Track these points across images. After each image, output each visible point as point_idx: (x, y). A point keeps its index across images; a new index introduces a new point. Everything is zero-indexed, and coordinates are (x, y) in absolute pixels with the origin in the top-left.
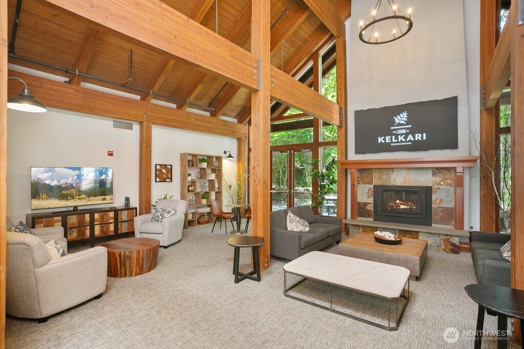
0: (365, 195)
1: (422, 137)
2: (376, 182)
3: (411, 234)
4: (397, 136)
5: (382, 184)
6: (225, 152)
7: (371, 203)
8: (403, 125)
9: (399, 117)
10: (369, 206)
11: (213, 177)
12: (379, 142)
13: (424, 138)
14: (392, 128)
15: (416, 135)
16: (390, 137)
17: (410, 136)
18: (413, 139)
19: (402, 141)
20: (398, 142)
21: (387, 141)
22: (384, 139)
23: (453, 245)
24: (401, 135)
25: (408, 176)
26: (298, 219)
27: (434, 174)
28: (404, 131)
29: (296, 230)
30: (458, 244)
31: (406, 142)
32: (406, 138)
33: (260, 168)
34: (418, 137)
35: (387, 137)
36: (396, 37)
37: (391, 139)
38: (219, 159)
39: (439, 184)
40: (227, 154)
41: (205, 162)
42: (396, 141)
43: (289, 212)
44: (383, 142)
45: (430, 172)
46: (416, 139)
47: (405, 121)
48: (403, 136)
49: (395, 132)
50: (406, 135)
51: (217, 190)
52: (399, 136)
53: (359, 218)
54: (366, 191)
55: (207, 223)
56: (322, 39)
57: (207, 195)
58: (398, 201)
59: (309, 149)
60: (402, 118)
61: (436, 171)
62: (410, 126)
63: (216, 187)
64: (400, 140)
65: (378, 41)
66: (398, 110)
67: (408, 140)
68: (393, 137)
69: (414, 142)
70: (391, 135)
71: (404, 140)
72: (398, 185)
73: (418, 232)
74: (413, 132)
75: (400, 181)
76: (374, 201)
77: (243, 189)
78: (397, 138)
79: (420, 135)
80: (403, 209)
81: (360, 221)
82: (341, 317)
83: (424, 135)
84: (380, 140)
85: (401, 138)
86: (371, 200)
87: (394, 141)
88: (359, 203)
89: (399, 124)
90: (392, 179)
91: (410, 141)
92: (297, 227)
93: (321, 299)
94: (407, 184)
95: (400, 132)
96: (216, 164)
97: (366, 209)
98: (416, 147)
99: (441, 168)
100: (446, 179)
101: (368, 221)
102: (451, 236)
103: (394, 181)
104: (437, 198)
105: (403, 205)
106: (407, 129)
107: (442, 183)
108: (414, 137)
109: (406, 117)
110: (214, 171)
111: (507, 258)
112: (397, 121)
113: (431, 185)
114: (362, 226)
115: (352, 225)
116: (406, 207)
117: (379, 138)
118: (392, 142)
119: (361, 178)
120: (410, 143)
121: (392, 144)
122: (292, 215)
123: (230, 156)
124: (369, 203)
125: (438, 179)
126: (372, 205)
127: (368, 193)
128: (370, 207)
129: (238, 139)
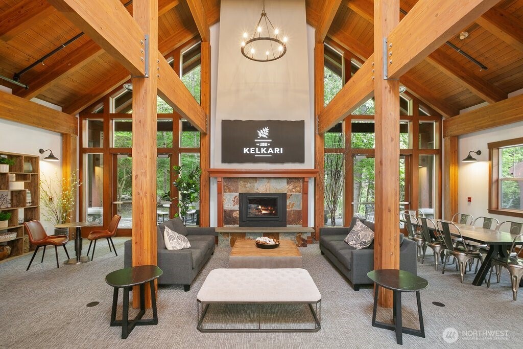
0: (231, 203)
1: (280, 151)
2: (242, 190)
3: (273, 235)
4: (260, 148)
5: (246, 192)
6: (41, 151)
7: (237, 210)
8: (265, 139)
9: (261, 131)
10: (235, 213)
11: (19, 186)
12: (245, 152)
13: (282, 152)
14: (256, 140)
15: (276, 149)
16: (254, 149)
17: (271, 149)
18: (273, 152)
19: (264, 154)
20: (261, 154)
21: (251, 152)
22: (249, 150)
23: (303, 240)
24: (264, 147)
25: (268, 185)
26: (177, 234)
27: (288, 183)
28: (265, 145)
29: (179, 248)
30: (306, 239)
31: (267, 154)
32: (267, 150)
33: (146, 177)
34: (277, 150)
35: (251, 149)
36: (269, 59)
37: (255, 151)
38: (33, 160)
39: (291, 191)
40: (47, 154)
41: (7, 163)
42: (259, 152)
43: (166, 227)
44: (248, 152)
45: (286, 180)
46: (275, 152)
47: (267, 136)
48: (265, 149)
49: (258, 144)
50: (268, 148)
51: (28, 205)
52: (262, 149)
53: (225, 226)
54: (232, 199)
55: (9, 256)
56: (185, 37)
57: (9, 214)
58: (260, 207)
59: (166, 154)
60: (264, 132)
61: (290, 180)
62: (271, 141)
63: (28, 201)
64: (262, 152)
65: (254, 58)
66: (261, 124)
67: (268, 152)
68: (257, 149)
69: (274, 155)
70: (255, 147)
71: (266, 152)
72: (260, 192)
73: (278, 233)
74: (273, 146)
75: (262, 189)
76: (239, 208)
77: (73, 201)
78: (260, 150)
79: (278, 149)
80: (264, 214)
81: (227, 228)
82: (273, 335)
83: (282, 149)
84: (246, 150)
85: (263, 150)
86: (237, 207)
87: (257, 152)
88: (225, 211)
89: (262, 138)
90: (255, 187)
91: (270, 153)
92: (179, 244)
93: (241, 322)
94: (268, 192)
95: (263, 145)
96: (27, 167)
97: (233, 216)
98: (275, 159)
99: (293, 178)
100: (297, 187)
101: (234, 228)
102: (301, 233)
103: (257, 189)
104: (290, 203)
105: (265, 210)
106: (268, 142)
107: (294, 190)
108: (274, 150)
109: (268, 132)
110: (20, 177)
111: (352, 245)
112: (260, 135)
113: (286, 192)
114: (231, 233)
115: (221, 233)
116: (267, 212)
117: (245, 149)
118: (256, 154)
119: (228, 187)
120: (271, 156)
121: (256, 156)
122: (170, 231)
123: (51, 157)
124: (235, 211)
125: (291, 187)
126: (238, 212)
127: (234, 201)
128: (236, 215)
129: (63, 135)
